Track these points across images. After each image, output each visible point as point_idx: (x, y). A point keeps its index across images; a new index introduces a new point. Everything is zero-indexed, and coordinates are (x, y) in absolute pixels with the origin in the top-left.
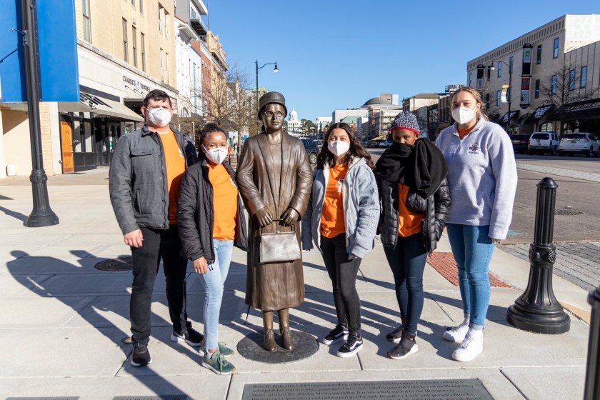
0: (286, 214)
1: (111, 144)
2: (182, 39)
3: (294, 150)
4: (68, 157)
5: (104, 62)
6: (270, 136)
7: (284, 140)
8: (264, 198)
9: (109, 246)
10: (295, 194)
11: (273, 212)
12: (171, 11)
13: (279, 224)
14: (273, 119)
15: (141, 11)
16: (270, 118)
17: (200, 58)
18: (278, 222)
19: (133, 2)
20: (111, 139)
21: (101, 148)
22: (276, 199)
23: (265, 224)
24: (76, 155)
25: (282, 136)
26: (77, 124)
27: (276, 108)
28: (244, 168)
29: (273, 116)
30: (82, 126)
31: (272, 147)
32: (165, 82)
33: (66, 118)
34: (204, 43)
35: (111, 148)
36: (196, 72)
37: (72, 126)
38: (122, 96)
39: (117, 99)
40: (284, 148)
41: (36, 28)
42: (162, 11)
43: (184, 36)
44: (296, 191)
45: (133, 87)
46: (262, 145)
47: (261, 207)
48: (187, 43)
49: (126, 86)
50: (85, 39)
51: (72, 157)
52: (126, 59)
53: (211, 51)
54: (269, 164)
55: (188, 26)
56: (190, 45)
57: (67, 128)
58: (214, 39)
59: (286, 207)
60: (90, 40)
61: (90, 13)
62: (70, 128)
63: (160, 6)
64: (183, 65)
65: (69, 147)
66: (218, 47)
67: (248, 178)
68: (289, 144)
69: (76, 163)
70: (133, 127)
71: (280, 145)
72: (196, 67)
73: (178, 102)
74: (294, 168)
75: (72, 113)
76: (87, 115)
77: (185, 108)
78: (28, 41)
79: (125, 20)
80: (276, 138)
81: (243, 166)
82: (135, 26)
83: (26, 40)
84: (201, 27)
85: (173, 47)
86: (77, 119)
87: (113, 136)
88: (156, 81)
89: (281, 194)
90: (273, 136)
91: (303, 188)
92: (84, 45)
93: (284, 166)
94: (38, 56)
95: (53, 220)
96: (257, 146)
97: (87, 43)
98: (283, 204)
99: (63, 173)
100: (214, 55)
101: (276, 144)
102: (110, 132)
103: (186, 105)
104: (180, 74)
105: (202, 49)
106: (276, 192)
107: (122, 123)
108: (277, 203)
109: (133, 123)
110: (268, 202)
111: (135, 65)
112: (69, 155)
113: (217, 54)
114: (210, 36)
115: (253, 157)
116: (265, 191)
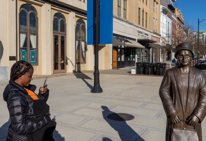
0: (190, 118)
1: (131, 57)
2: (164, 13)
3: (198, 77)
4: (115, 63)
5: (130, 26)
6: (182, 69)
7: (191, 71)
8: (176, 106)
9: (117, 106)
10: (197, 105)
11: (182, 115)
12: (159, 2)
13: (186, 123)
14: (183, 59)
15: (146, 4)
16: (181, 59)
17: (171, 20)
18: (185, 122)
19: (143, 1)
20: (131, 56)
21: (127, 59)
22: (183, 108)
23: (176, 122)
24: (118, 62)
25: (190, 69)
26: (119, 50)
27: (185, 53)
28: (164, 87)
29: (183, 58)
30: (121, 51)
31: (182, 76)
32: (155, 31)
33: (115, 48)
34: (174, 13)
35: (131, 59)
36: (169, 26)
37: (117, 51)
38: (137, 38)
39: (135, 40)
40: (191, 76)
41: (99, 17)
42: (155, 3)
43: (165, 12)
44: (198, 104)
45: (141, 35)
46: (176, 74)
47: (174, 111)
48: (165, 15)
49: (138, 34)
50: (124, 18)
51: (116, 63)
52: (139, 24)
53: (177, 17)
54: (180, 86)
55: (166, 8)
56: (167, 15)
57: (115, 52)
58: (178, 12)
59: (190, 114)
60: (126, 18)
61: (126, 8)
62: (116, 52)
63: (155, 1)
64: (163, 24)
65: (116, 59)
66: (180, 14)
67: (166, 93)
68: (194, 74)
69: (117, 65)
70: (141, 50)
71: (188, 74)
72: (169, 24)
73: (160, 39)
74: (197, 89)
75: (117, 46)
76: (123, 47)
77: (163, 42)
78: (96, 22)
79: (139, 9)
80: (185, 71)
81: (164, 86)
82: (144, 10)
83: (95, 22)
84: (173, 7)
85: (160, 17)
86: (119, 48)
87: (132, 54)
88: (151, 31)
89: (188, 104)
90: (183, 69)
91: (203, 103)
92: (123, 20)
93: (190, 88)
94: (99, 27)
95: (100, 90)
96: (173, 75)
97: (124, 19)
98: (188, 111)
99: (113, 69)
100: (178, 18)
101: (186, 74)
102: (131, 53)
103: (164, 41)
104: (162, 27)
105: (173, 16)
106: (184, 103)
107: (136, 49)
108: (184, 110)
109: (141, 49)
110: (178, 109)
111: (143, 26)
112: (115, 62)
113: (180, 18)
114: (177, 10)
115: (170, 81)
116: (177, 102)
